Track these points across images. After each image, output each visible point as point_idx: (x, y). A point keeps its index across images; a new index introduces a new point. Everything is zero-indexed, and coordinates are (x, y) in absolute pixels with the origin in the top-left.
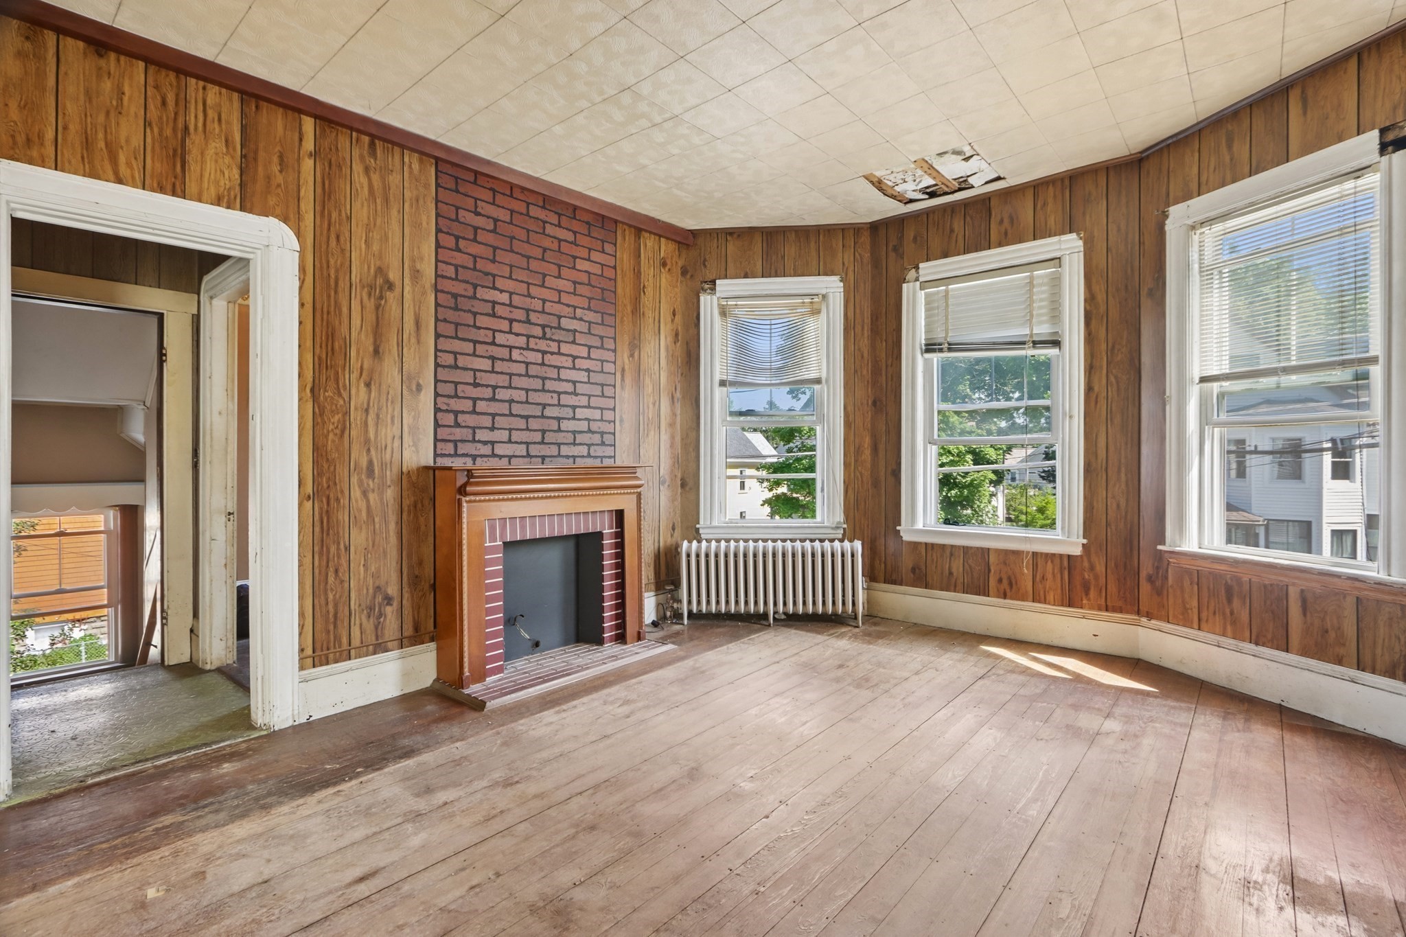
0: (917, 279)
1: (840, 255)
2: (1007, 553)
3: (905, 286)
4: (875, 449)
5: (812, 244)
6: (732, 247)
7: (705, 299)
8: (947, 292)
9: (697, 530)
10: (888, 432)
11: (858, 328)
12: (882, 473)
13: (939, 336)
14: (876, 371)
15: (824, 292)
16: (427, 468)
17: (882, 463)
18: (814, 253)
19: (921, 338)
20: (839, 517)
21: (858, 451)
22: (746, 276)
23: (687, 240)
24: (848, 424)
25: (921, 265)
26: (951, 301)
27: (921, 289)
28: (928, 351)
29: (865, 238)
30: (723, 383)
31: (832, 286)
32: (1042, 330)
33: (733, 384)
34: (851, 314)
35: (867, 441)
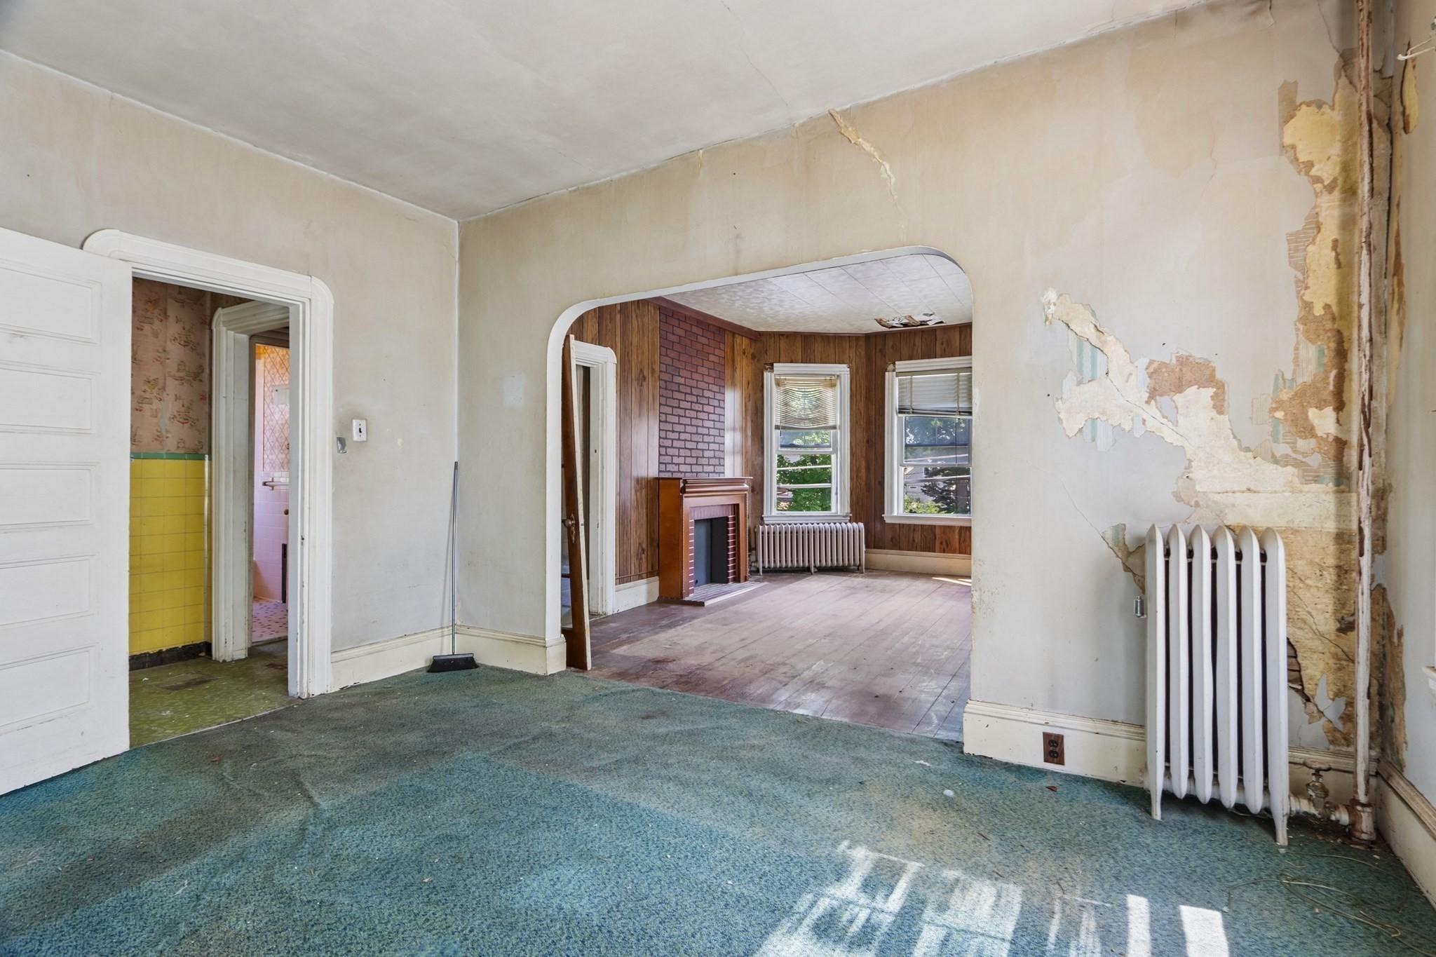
0: (894, 370)
1: (847, 352)
2: (945, 527)
3: (887, 373)
4: (868, 469)
5: (832, 344)
6: (783, 344)
7: (767, 375)
8: (911, 379)
9: (762, 518)
10: (876, 459)
11: (858, 397)
12: (873, 483)
13: (907, 404)
14: (869, 422)
15: (838, 373)
16: (656, 478)
17: (872, 477)
18: (832, 350)
19: (897, 405)
20: (847, 509)
21: (858, 471)
22: (792, 362)
23: (756, 337)
24: (852, 454)
25: (897, 363)
26: (914, 384)
27: (897, 376)
28: (900, 412)
29: (862, 343)
30: (777, 427)
31: (843, 370)
32: (964, 405)
33: (784, 428)
34: (854, 389)
35: (863, 464)
